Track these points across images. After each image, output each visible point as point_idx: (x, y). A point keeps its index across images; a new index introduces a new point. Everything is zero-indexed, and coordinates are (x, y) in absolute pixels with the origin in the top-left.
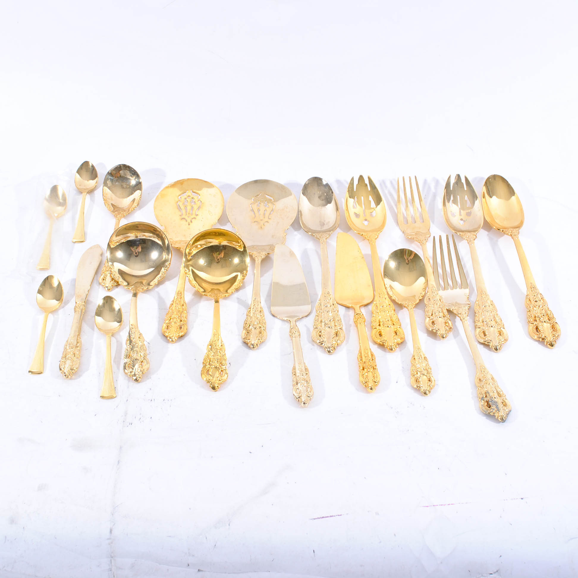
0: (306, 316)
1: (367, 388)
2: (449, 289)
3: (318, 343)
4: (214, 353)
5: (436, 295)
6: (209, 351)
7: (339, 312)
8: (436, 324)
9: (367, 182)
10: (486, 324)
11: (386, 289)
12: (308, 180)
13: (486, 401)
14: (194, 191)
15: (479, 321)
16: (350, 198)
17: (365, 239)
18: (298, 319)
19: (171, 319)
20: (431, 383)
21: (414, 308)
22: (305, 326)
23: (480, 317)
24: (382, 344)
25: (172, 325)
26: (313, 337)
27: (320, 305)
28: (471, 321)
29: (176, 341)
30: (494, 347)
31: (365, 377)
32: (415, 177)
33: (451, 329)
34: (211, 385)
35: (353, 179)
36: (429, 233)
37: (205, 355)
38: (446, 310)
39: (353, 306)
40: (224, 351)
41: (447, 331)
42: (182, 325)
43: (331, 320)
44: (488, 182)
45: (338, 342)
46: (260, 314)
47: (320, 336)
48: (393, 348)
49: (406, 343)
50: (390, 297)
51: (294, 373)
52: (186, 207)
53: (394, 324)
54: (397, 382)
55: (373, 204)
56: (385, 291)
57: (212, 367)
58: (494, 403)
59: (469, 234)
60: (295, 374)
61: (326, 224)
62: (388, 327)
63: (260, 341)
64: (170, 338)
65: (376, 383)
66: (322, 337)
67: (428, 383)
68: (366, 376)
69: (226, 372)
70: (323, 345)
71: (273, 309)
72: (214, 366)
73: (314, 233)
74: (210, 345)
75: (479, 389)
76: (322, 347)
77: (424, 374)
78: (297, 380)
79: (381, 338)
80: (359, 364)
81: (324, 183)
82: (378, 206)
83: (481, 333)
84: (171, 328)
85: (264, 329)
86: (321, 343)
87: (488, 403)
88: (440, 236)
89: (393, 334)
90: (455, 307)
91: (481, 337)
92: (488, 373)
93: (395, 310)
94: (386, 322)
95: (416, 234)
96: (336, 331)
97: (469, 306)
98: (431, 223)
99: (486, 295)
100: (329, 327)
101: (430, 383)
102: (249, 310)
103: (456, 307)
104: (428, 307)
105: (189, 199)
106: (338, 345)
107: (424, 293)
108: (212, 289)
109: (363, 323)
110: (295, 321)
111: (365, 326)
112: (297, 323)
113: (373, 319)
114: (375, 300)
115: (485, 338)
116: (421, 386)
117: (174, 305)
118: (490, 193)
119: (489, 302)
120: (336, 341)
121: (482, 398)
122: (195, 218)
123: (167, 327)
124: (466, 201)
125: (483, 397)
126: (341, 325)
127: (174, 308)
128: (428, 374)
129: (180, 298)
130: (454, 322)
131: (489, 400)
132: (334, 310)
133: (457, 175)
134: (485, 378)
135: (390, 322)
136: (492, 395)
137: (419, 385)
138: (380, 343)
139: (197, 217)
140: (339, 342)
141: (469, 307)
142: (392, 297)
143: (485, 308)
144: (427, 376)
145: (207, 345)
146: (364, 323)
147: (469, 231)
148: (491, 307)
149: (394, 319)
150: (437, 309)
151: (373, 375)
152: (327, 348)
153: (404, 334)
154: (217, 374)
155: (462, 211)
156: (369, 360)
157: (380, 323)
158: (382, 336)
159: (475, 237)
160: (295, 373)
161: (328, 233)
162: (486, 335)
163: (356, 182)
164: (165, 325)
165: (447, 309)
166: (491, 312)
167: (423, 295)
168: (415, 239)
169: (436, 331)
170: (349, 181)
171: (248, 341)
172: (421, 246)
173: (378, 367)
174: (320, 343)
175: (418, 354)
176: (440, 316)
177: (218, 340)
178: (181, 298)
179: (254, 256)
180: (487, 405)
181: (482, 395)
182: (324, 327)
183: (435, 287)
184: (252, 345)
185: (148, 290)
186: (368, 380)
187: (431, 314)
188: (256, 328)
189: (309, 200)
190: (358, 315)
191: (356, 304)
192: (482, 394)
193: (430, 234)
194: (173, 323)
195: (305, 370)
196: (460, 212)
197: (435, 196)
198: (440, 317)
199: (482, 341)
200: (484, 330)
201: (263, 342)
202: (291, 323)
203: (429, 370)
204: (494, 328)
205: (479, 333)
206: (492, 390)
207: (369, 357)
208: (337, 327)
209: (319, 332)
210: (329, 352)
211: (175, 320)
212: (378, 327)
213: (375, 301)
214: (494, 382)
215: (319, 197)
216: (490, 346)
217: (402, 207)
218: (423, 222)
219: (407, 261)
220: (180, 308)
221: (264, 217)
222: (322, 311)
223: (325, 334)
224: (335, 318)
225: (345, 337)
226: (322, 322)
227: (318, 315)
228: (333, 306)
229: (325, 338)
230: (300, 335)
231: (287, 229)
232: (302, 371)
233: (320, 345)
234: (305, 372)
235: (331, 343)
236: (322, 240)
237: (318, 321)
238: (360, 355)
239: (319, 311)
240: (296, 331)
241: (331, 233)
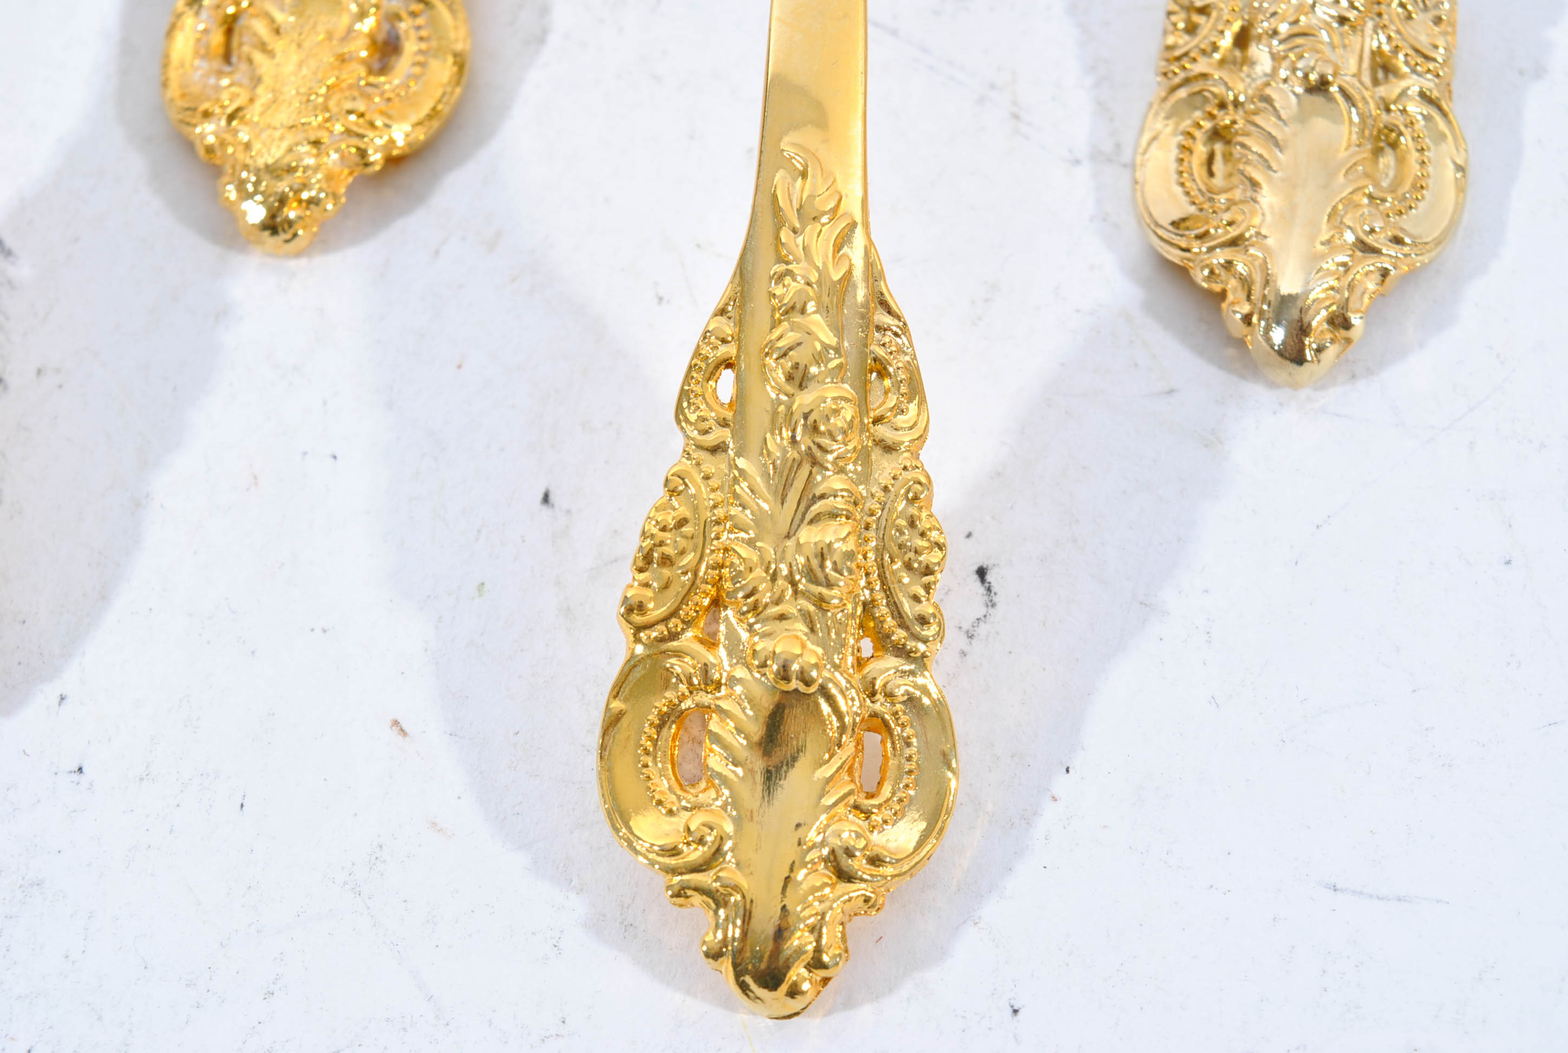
6: (716, 450)
37: (662, 509)
63: (1381, 270)
123: (230, 40)
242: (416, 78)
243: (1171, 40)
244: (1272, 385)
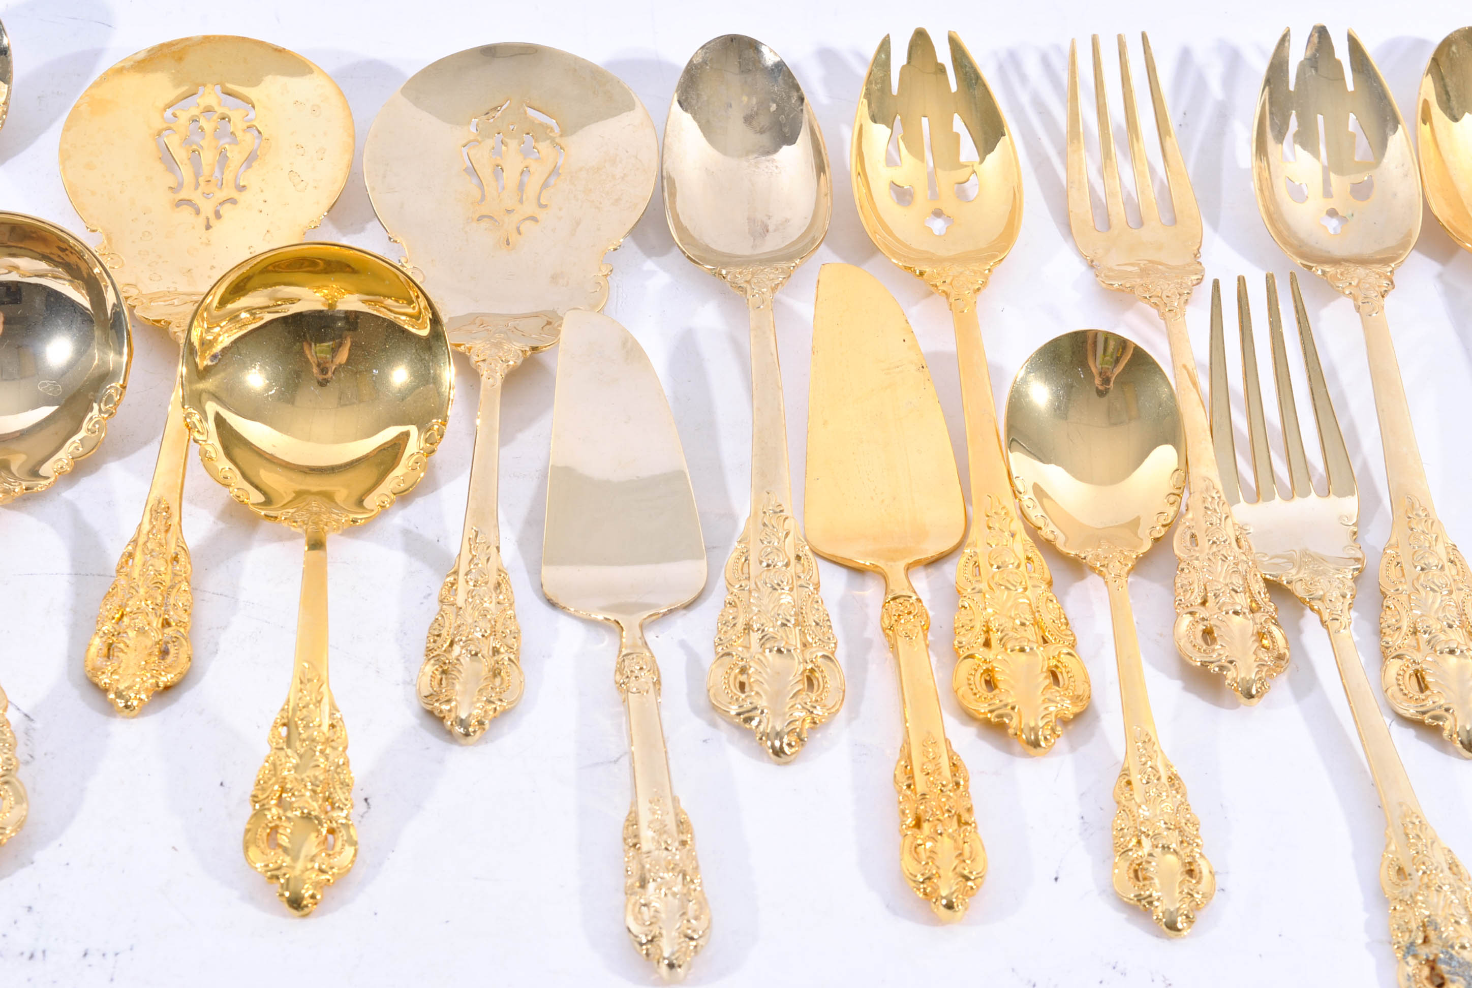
0: (688, 606)
1: (930, 900)
2: (1277, 496)
3: (732, 717)
4: (301, 757)
5: (1220, 520)
6: (282, 749)
7: (821, 589)
8: (1219, 643)
9: (944, 55)
10: (1429, 642)
11: (1016, 497)
12: (702, 47)
13: (1427, 960)
14: (231, 86)
15: (1399, 628)
16: (875, 122)
17: (932, 293)
18: (651, 616)
19: (122, 616)
20: (1198, 882)
21: (1128, 573)
22: (683, 644)
23: (1403, 612)
24: (996, 720)
25: (128, 642)
26: (711, 692)
27: (743, 560)
28: (1367, 627)
29: (145, 709)
30: (1458, 736)
31: (923, 856)
32: (1144, 37)
33: (1283, 663)
34: (287, 890)
35: (885, 46)
36: (1198, 267)
37: (264, 767)
38: (1262, 584)
39: (881, 564)
40: (341, 749)
41: (1265, 669)
42: (168, 639)
43: (788, 621)
44: (1443, 60)
45: (815, 712)
46: (494, 595)
47: (742, 686)
48: (1041, 738)
49: (1097, 718)
50: (1033, 531)
51: (631, 841)
52: (195, 153)
53: (1045, 641)
54: (1056, 879)
55: (968, 149)
56: (1010, 504)
57: (289, 814)
58: (1458, 970)
59: (1361, 271)
60: (635, 845)
61: (775, 230)
62: (1022, 650)
63: (495, 709)
64: (119, 695)
65: (970, 883)
66: (752, 690)
67: (1182, 882)
68: (928, 854)
69: (350, 837)
70: (754, 723)
71: (552, 575)
72: (298, 813)
73: (725, 265)
74: (284, 725)
75: (1398, 907)
76: (750, 733)
77: (1169, 848)
78: (643, 867)
79: (990, 695)
80: (900, 803)
81: (770, 59)
82: (989, 157)
83: (1407, 676)
84: (121, 654)
85: (512, 657)
86: (747, 715)
87: (1433, 969)
88: (1241, 281)
89: (1041, 679)
90: (1298, 573)
91: (1405, 694)
92: (1433, 843)
93: (1050, 584)
94: (1015, 629)
95: (1144, 272)
96: (809, 666)
97: (1359, 566)
98: (1207, 230)
99: (1430, 521)
100: (779, 651)
101: (1194, 881)
102: (451, 579)
103: (1303, 571)
104: (1186, 571)
105: (208, 120)
106: (815, 723)
107: (1171, 511)
108: (299, 494)
109: (921, 635)
110: (641, 627)
111: (927, 646)
112: (650, 637)
113: (963, 617)
114: (969, 540)
115: (1423, 700)
116: (1155, 895)
117: (139, 557)
118: (1454, 103)
119: (1440, 549)
120: (808, 707)
121: (1408, 948)
122: (232, 201)
123: (109, 649)
124: (1353, 136)
125: (1412, 944)
126: (829, 643)
127: (136, 574)
128: (1185, 844)
129: (163, 528)
130: (1295, 632)
131: (1436, 955)
132: (799, 583)
133: (1315, 27)
134: (1424, 863)
135: (1031, 633)
136: (1452, 934)
137: (1148, 893)
138: (989, 715)
139: (242, 197)
140: (818, 711)
141: (1356, 573)
142: (1040, 528)
143: (1422, 576)
144: (1182, 853)
145: (272, 723)
146: (925, 636)
147: (1362, 262)
148: (1450, 570)
149: (1047, 618)
150: (1225, 578)
151: (957, 848)
152: (768, 738)
153: (1087, 682)
154: (311, 845)
155: (1333, 177)
156: (943, 786)
157: (991, 633)
158: (996, 687)
159: (1385, 282)
160: (635, 841)
161: (785, 265)
162: (1427, 688)
163: (899, 58)
164: (97, 642)
165: (1266, 580)
166: (1451, 592)
167: (1169, 521)
168: (1139, 291)
169: (1222, 668)
170: (871, 50)
171: (445, 707)
172: (1163, 321)
173: (977, 816)
174: (742, 716)
175: (1145, 764)
176: (1238, 608)
177: (320, 702)
178: (167, 531)
179: (474, 359)
180: (1430, 979)
181: (1407, 935)
182: (761, 650)
183: (1220, 487)
184: (462, 723)
185: (28, 498)
186: (938, 868)
187: (1199, 601)
188: (476, 654)
189: (707, 129)
190: (897, 600)
191: (892, 555)
192: (1411, 931)
193: (1203, 270)
194: (132, 634)
195: (678, 826)
196: (1326, 182)
197: (1223, 114)
198: (1236, 613)
199: (1410, 711)
200: (1418, 667)
201: (505, 712)
202: (624, 633)
203: (1190, 829)
204: (1463, 660)
205: (1398, 680)
206: (1453, 915)
207: (940, 774)
208: (814, 650)
209: (737, 671)
210: (778, 752)
211: (140, 621)
212: (981, 653)
213: (969, 545)
214: (1460, 880)
215: (748, 119)
216: (1446, 734)
217: (1090, 164)
218: (1174, 221)
219: (1097, 381)
220: (162, 569)
221: (521, 201)
222: (753, 586)
223: (761, 679)
224: (806, 613)
225: (844, 691)
226: (751, 631)
227: (736, 600)
228: (795, 565)
229: (762, 693)
230: (658, 683)
231: (615, 247)
232: (665, 832)
233: (742, 723)
234: (676, 835)
235: (787, 717)
236: (757, 295)
237: (734, 625)
238: (906, 767)
239: (741, 586)
240: (644, 667)
241: (794, 264)
242: (175, 661)
243: (428, 645)
244: (461, 745)
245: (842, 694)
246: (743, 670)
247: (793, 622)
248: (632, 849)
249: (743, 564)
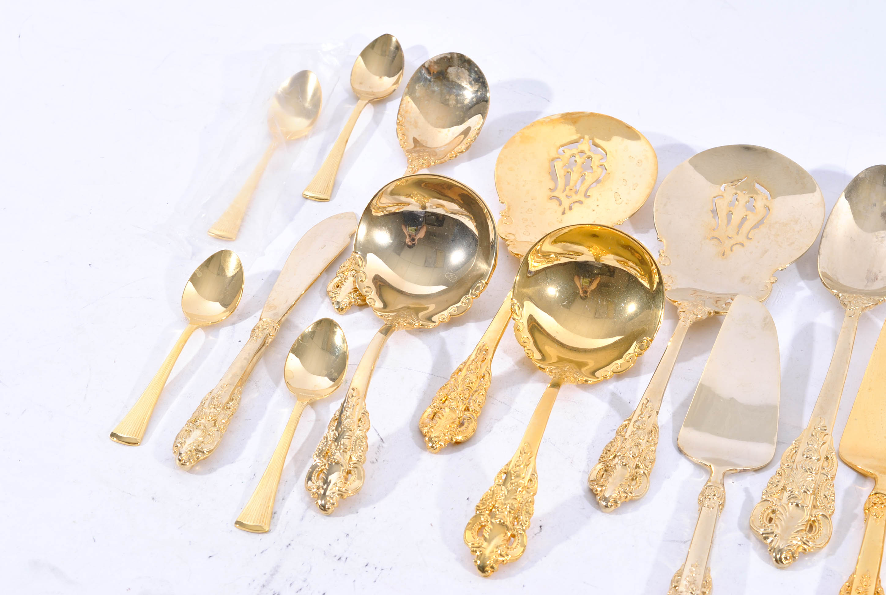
0: (757, 470)
3: (759, 535)
4: (508, 491)
6: (500, 485)
7: (837, 478)
12: (866, 169)
14: (598, 141)
18: (731, 470)
19: (446, 400)
22: (746, 490)
25: (444, 413)
26: (752, 518)
27: (794, 452)
29: (442, 451)
34: (479, 559)
37: (488, 492)
39: (877, 474)
40: (532, 494)
42: (465, 417)
43: (808, 490)
45: (808, 544)
46: (646, 436)
47: (771, 520)
51: (674, 584)
52: (568, 174)
57: (493, 521)
60: (675, 587)
61: (881, 280)
63: (627, 497)
64: (430, 440)
66: (774, 523)
69: (523, 541)
70: (769, 541)
71: (686, 434)
72: (498, 521)
73: (843, 291)
74: (505, 473)
76: (765, 546)
84: (438, 419)
85: (646, 472)
86: (766, 535)
96: (813, 519)
100: (797, 505)
102: (626, 423)
105: (581, 157)
106: (806, 550)
108: (561, 360)
109: (884, 517)
110: (724, 474)
112: (729, 482)
117: (464, 372)
120: (805, 540)
122: (580, 202)
123: (434, 416)
126: (829, 509)
127: (459, 380)
129: (481, 359)
132: (823, 472)
139: (586, 201)
140: (811, 545)
145: (499, 471)
152: (775, 551)
154: (498, 540)
160: (676, 584)
161: (877, 298)
164: (429, 410)
171: (599, 489)
174: (764, 536)
177: (528, 465)
178: (483, 361)
179: (680, 310)
182: (787, 502)
184: (605, 499)
185: (421, 331)
188: (625, 465)
190: (877, 495)
194: (447, 410)
195: (703, 583)
201: (632, 501)
202: (713, 475)
208: (818, 510)
209: (770, 511)
210: (779, 561)
211: (454, 404)
220: (474, 380)
221: (738, 233)
222: (794, 467)
223: (781, 518)
224: (821, 489)
225: (830, 538)
226: (785, 492)
227: (782, 472)
228: (823, 462)
229: (779, 526)
230: (722, 505)
231: (782, 268)
232: (694, 583)
233: (763, 540)
234: (700, 587)
235: (789, 542)
236: (852, 310)
237: (777, 485)
238: (849, 586)
239: (788, 465)
240: (717, 495)
241: (882, 299)
242: (465, 429)
243: (602, 454)
245: (828, 539)
246: (774, 512)
247: (811, 492)
248: (673, 588)
249: (794, 454)
